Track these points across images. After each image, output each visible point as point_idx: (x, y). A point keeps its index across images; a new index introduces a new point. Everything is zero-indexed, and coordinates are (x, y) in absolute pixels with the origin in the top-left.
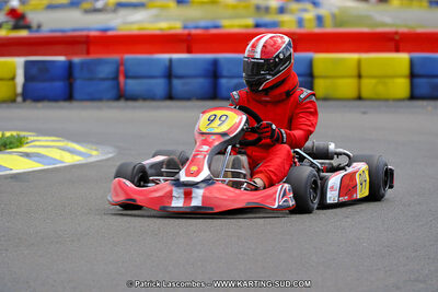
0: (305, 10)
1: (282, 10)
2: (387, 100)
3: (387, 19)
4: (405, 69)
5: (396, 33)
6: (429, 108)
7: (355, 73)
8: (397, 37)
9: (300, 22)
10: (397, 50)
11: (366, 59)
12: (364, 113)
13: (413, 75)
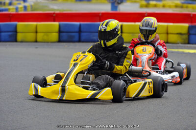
0: (20, 4)
1: (10, 4)
2: (48, 42)
3: (55, 7)
4: (57, 29)
5: (54, 13)
6: (66, 46)
7: (34, 31)
8: (54, 15)
9: (17, 9)
10: (54, 21)
11: (40, 25)
12: (37, 48)
13: (60, 32)
